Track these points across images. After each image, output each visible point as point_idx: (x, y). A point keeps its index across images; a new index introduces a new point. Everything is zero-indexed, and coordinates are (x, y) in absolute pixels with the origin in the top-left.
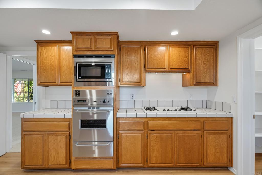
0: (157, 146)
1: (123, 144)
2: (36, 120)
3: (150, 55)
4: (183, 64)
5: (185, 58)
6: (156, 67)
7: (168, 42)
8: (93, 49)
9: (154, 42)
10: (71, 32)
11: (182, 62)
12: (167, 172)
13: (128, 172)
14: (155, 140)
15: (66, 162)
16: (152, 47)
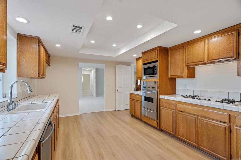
0: (183, 123)
1: (162, 115)
2: (133, 94)
3: (189, 52)
4: (225, 54)
5: (228, 46)
6: (194, 61)
7: (207, 36)
8: (149, 59)
9: (193, 40)
10: (141, 53)
11: (224, 52)
12: (192, 149)
13: (166, 135)
14: (182, 119)
15: (141, 116)
16: (191, 45)
